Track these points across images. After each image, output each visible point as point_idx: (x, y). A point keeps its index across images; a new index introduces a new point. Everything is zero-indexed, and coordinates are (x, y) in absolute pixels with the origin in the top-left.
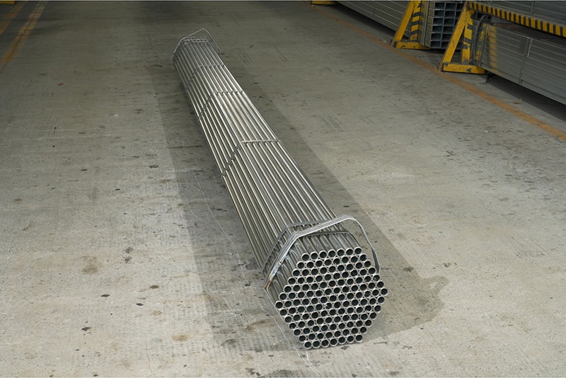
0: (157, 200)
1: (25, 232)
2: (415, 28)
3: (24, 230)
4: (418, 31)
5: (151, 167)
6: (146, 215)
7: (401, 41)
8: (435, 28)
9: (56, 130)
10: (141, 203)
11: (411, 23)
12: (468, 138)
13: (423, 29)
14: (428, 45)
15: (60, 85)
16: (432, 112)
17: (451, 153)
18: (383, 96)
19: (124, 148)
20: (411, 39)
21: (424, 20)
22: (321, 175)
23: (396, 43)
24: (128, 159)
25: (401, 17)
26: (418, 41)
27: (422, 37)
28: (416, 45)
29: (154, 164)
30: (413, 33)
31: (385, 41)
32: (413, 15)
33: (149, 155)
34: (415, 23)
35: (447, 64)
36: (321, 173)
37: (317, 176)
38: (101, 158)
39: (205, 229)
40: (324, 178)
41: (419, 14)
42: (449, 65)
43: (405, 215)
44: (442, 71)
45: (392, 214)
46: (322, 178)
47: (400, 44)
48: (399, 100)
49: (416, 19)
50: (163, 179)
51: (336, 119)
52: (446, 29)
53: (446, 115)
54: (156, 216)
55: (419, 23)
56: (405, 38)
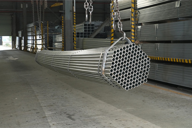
5: (37, 113)
12: (147, 96)
17: (144, 101)
19: (24, 108)
22: (102, 111)
24: (27, 111)
33: (34, 110)
37: (100, 111)
38: (16, 112)
50: (43, 116)
51: (97, 94)
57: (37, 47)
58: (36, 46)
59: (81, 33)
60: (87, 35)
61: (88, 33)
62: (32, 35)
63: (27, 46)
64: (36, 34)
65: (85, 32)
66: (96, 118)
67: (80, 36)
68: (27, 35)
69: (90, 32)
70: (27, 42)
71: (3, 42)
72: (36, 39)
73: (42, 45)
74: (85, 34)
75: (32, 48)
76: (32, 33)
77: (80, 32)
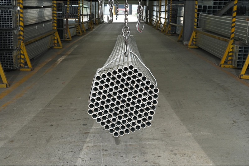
0: (78, 144)
1: (5, 160)
2: (230, 58)
3: (5, 158)
4: (232, 60)
5: (83, 125)
6: (68, 152)
7: (224, 64)
8: (239, 58)
9: (50, 105)
10: (69, 145)
11: (228, 56)
12: (246, 114)
13: (234, 58)
14: (236, 66)
15: (63, 83)
16: (230, 99)
17: (235, 122)
18: (208, 91)
19: (76, 114)
20: (228, 63)
21: (234, 55)
22: (165, 132)
23: (221, 65)
24: (74, 121)
25: (224, 53)
26: (231, 64)
27: (233, 63)
28: (230, 66)
29: (86, 123)
30: (229, 60)
31: (216, 64)
32: (229, 52)
33: (85, 119)
34: (230, 56)
35: (242, 75)
36: (165, 131)
37: (162, 132)
38: (62, 120)
39: (94, 162)
40: (166, 134)
41: (232, 52)
42: (244, 76)
43: (202, 158)
44: (240, 78)
45: (194, 156)
46: (164, 134)
47: (223, 66)
48: (216, 93)
49: (230, 54)
50: (86, 131)
51: (182, 102)
52: (245, 51)
53: (237, 101)
54: (73, 153)
55: (232, 56)
56: (226, 62)
57: (161, 22)
58: (160, 20)
59: (209, 7)
60: (217, 9)
61: (218, 7)
62: (157, 4)
63: (152, 18)
64: (161, 4)
65: (214, 5)
66: (149, 144)
67: (207, 11)
68: (153, 4)
69: (221, 6)
70: (152, 13)
71: (133, 11)
72: (161, 10)
73: (165, 18)
74: (214, 7)
75: (157, 21)
76: (157, 3)
77: (207, 5)
